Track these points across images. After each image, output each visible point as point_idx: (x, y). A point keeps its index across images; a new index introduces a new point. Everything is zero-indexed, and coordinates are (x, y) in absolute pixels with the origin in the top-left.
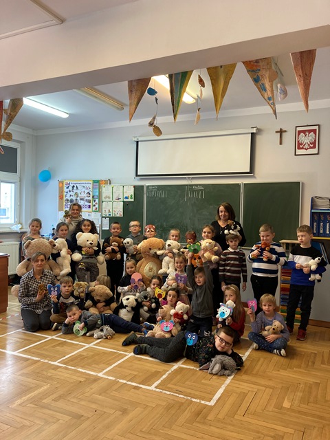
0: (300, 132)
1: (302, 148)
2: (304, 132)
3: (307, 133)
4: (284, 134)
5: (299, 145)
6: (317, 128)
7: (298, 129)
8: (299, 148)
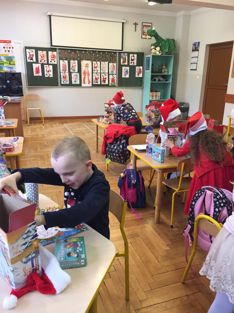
0: (144, 26)
1: (145, 35)
2: (146, 26)
3: (147, 27)
4: (137, 25)
5: (143, 33)
6: (151, 25)
7: (144, 24)
8: (144, 35)
